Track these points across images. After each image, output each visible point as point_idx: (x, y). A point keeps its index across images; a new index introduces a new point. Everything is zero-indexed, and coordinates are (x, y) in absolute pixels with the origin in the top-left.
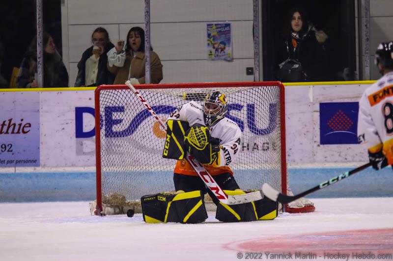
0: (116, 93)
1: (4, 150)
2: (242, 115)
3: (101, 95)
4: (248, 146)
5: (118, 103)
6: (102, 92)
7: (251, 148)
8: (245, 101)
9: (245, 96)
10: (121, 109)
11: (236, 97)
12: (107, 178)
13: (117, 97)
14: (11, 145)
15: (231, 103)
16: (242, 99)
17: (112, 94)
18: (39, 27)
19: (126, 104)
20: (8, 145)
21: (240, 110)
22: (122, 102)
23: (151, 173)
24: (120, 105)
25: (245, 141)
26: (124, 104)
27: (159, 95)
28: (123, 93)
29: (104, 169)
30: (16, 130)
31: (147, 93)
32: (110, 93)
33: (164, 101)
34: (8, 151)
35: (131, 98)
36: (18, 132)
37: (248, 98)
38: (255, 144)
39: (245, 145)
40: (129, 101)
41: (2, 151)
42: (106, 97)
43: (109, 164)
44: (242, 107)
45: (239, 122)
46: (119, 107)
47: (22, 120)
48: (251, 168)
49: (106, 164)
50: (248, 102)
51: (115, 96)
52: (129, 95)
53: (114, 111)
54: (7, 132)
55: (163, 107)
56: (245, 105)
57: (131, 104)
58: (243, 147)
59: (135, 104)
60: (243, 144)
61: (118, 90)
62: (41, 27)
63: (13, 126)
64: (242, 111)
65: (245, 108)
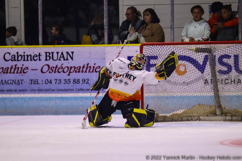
0: (153, 47)
1: (84, 82)
2: (230, 62)
3: (143, 49)
4: (234, 81)
5: (154, 54)
6: (144, 47)
7: (236, 82)
8: (232, 53)
9: (232, 50)
10: (155, 58)
11: (227, 51)
12: (148, 100)
13: (154, 50)
14: (88, 80)
15: (223, 54)
16: (230, 52)
17: (151, 48)
18: (105, 7)
19: (159, 55)
20: (86, 80)
21: (229, 59)
22: (156, 53)
23: (174, 97)
24: (155, 55)
25: (232, 78)
26: (158, 55)
27: (179, 49)
28: (157, 48)
29: (146, 95)
30: (91, 70)
31: (172, 48)
32: (149, 48)
33: (182, 53)
34: (86, 83)
35: (162, 51)
36: (93, 72)
37: (234, 51)
38: (239, 79)
39: (233, 80)
40: (161, 53)
41: (83, 83)
42: (147, 50)
43: (148, 92)
44: (230, 57)
45: (229, 66)
46: (154, 57)
47: (95, 64)
48: (236, 94)
49: (147, 92)
50: (234, 53)
51: (152, 49)
52: (161, 49)
53: (151, 59)
54: (86, 72)
55: (181, 57)
56: (232, 55)
57: (162, 55)
58: (231, 81)
59: (164, 55)
60: (231, 79)
61: (154, 46)
62: (106, 7)
63: (89, 68)
64: (230, 59)
65: (232, 57)
